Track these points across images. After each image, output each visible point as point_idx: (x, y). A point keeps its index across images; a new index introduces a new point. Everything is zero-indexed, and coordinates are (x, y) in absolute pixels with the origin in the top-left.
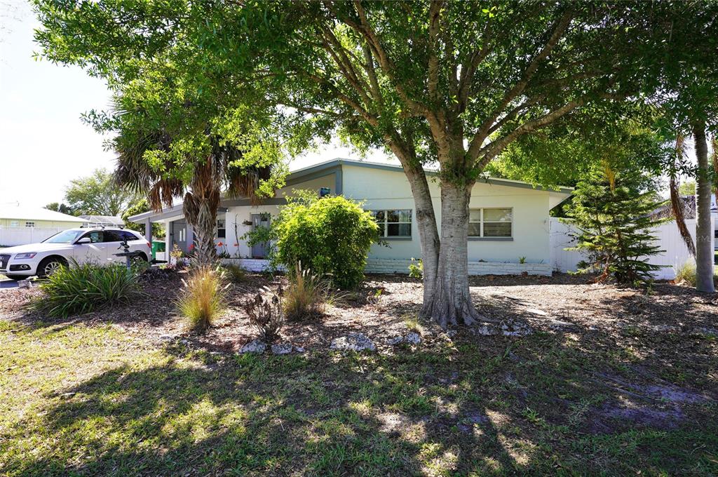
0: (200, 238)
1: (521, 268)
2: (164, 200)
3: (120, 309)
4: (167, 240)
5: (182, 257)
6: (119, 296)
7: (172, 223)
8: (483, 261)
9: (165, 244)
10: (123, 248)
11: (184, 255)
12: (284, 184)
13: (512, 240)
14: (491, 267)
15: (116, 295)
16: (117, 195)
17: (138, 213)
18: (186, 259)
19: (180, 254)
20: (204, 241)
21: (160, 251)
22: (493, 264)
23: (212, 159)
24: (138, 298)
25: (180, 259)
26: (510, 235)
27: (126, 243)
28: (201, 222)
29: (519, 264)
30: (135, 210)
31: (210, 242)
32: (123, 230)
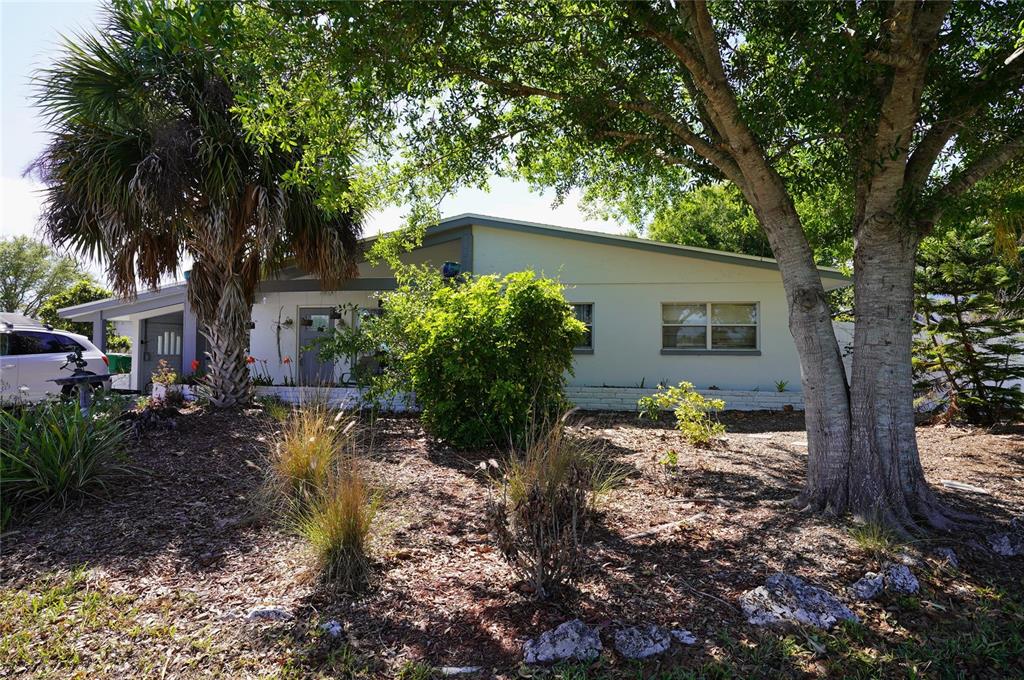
0: (219, 347)
1: (782, 399)
2: (143, 276)
3: (88, 514)
4: (134, 354)
5: (176, 382)
6: (81, 482)
7: (145, 323)
8: (717, 389)
9: (129, 359)
10: (74, 366)
11: (180, 381)
12: (419, 243)
13: (759, 353)
14: (734, 398)
15: (75, 478)
16: (17, 277)
17: (71, 303)
18: (186, 386)
19: (172, 377)
20: (228, 353)
21: (120, 372)
22: (738, 393)
23: (261, 196)
24: (125, 482)
25: (173, 388)
26: (754, 346)
27: (80, 355)
28: (226, 318)
29: (778, 394)
30: (65, 299)
31: (238, 356)
32: (54, 332)
